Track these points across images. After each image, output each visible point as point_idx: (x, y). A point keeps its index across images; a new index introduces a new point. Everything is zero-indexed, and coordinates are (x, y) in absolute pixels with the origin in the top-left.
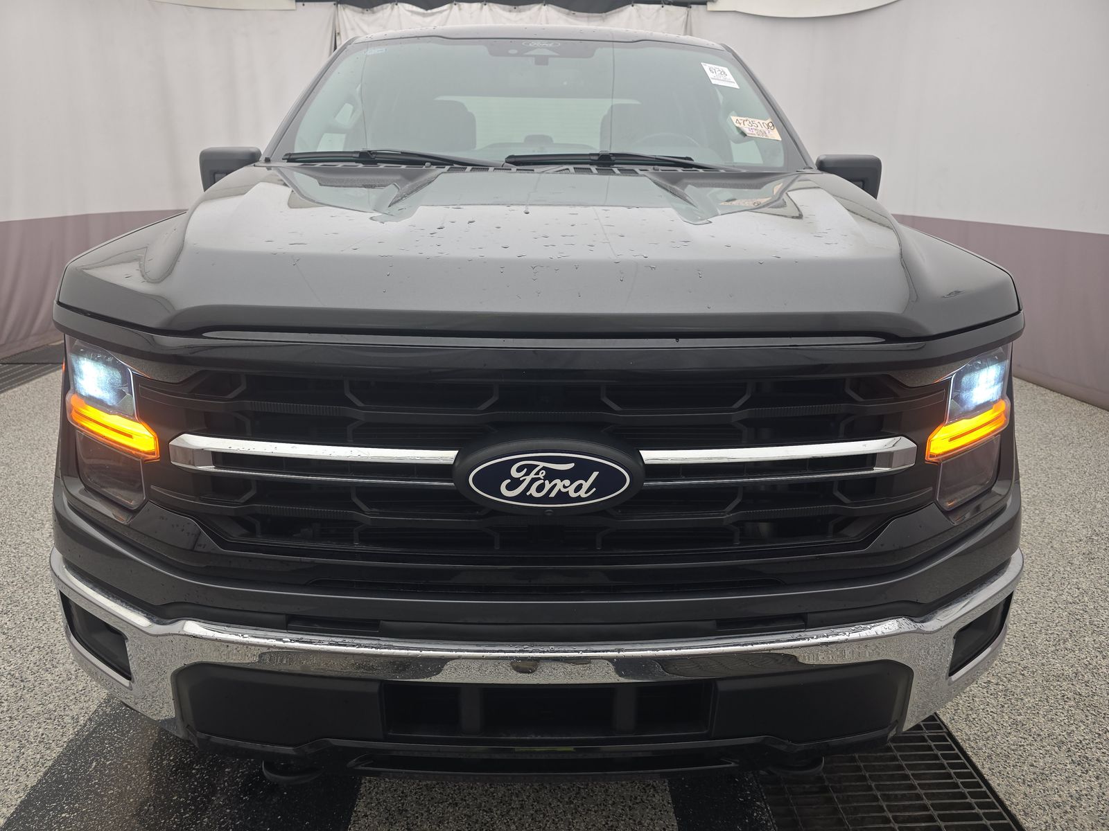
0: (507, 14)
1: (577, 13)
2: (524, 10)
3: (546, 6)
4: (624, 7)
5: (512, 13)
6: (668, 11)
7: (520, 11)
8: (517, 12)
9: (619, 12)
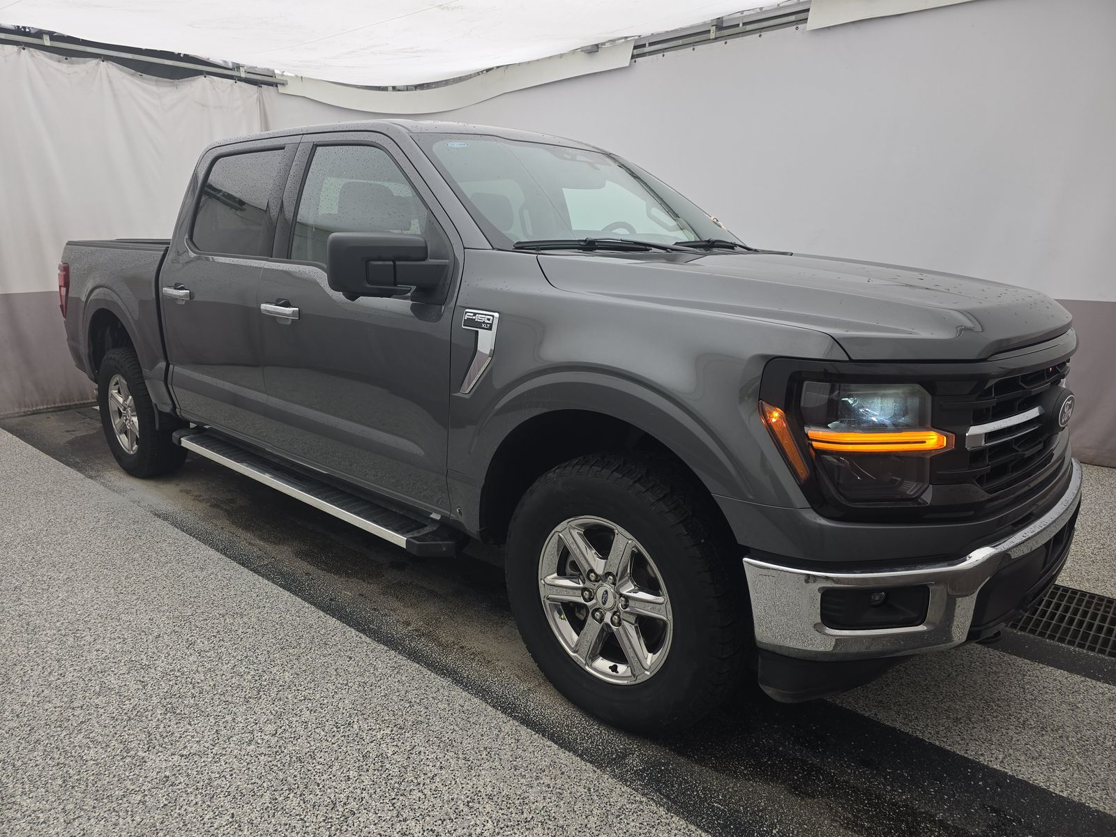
0: (55, 64)
1: (144, 75)
2: (78, 63)
3: (105, 62)
4: (197, 77)
5: (60, 64)
6: (240, 87)
7: (72, 63)
8: (68, 63)
9: (190, 80)
